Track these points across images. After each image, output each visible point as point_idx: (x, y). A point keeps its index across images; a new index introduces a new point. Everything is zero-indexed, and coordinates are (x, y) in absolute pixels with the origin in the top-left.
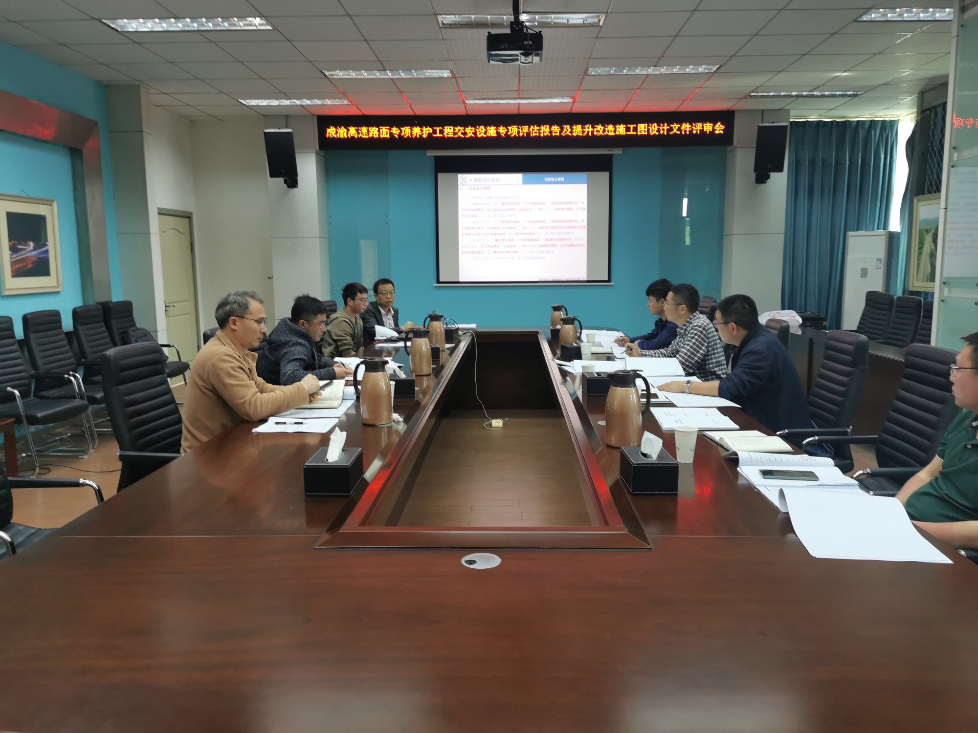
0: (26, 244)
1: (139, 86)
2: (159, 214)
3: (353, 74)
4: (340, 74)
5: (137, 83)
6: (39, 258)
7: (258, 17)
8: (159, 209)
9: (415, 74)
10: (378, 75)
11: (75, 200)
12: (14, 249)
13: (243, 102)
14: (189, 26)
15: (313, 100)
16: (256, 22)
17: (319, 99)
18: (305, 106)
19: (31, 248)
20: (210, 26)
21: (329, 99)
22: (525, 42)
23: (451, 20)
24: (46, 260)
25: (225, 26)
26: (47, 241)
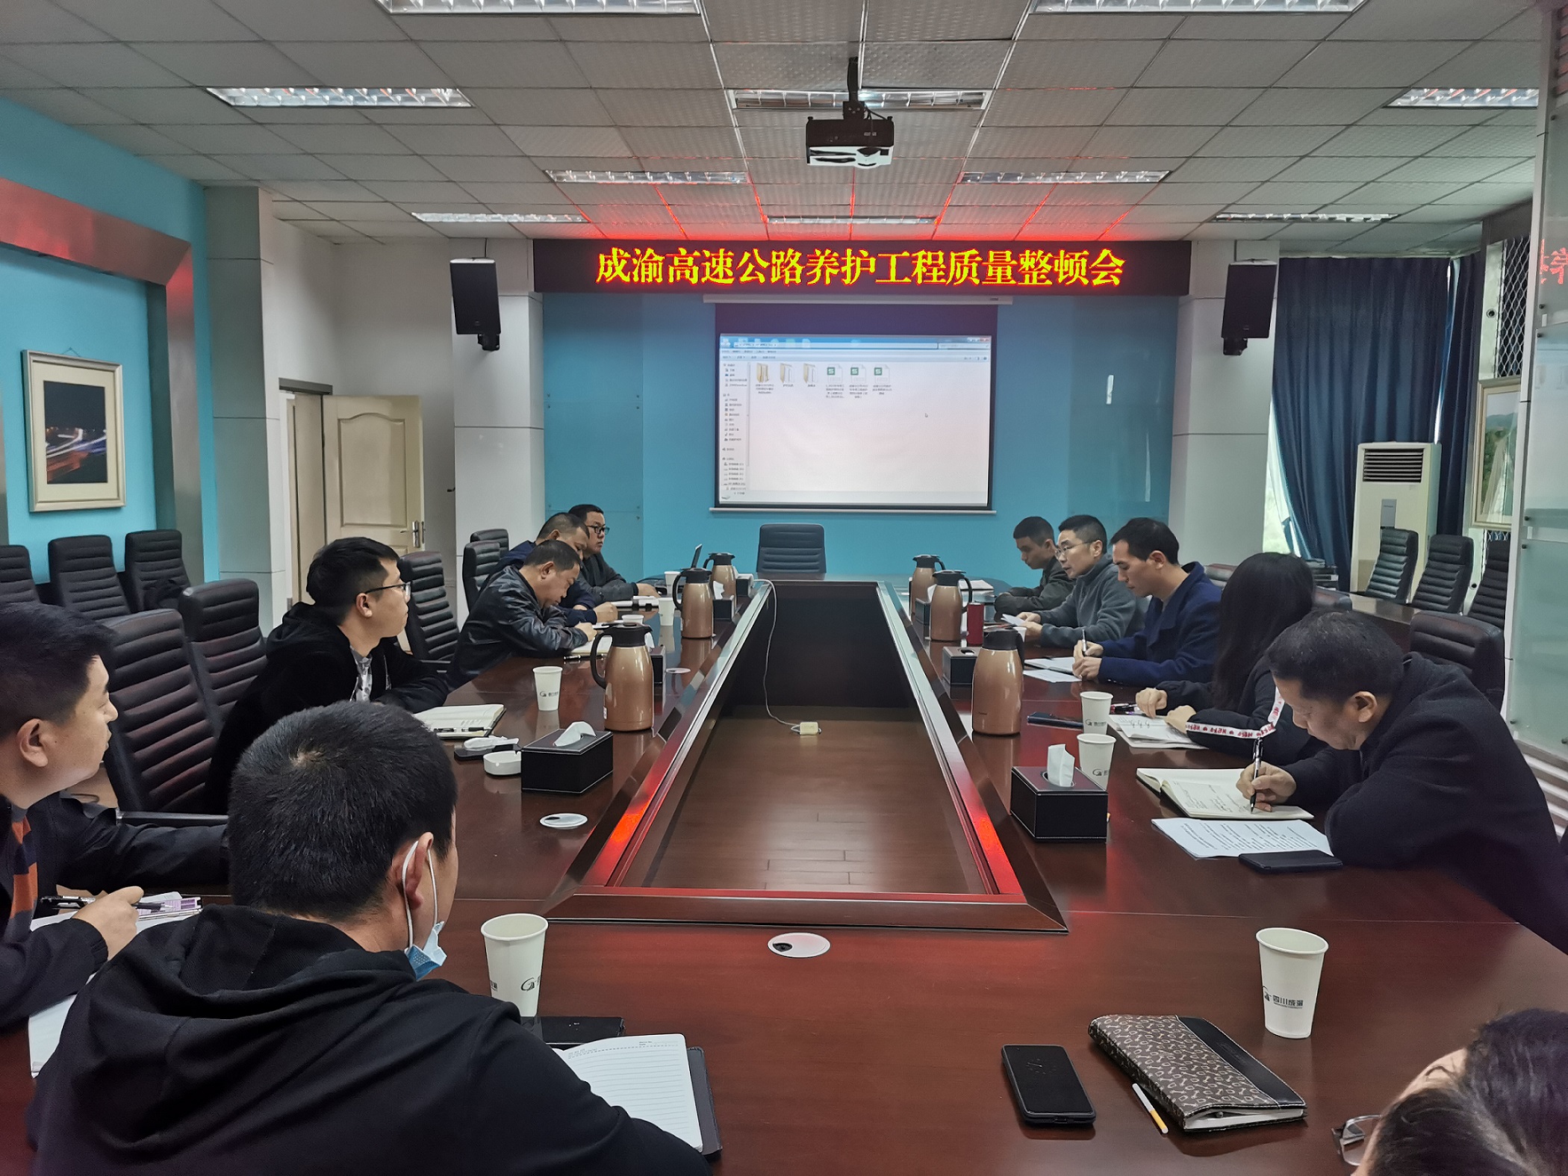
0: (71, 432)
1: (257, 188)
2: (281, 388)
3: (593, 178)
4: (572, 176)
6: (90, 454)
7: (448, 90)
8: (281, 380)
9: (690, 178)
10: (632, 179)
11: (151, 364)
12: (52, 440)
13: (419, 217)
14: (341, 100)
15: (528, 216)
16: (446, 96)
17: (537, 214)
18: (514, 225)
19: (80, 438)
20: (374, 100)
21: (554, 215)
22: (866, 134)
23: (750, 94)
24: (103, 457)
25: (398, 100)
26: (104, 428)
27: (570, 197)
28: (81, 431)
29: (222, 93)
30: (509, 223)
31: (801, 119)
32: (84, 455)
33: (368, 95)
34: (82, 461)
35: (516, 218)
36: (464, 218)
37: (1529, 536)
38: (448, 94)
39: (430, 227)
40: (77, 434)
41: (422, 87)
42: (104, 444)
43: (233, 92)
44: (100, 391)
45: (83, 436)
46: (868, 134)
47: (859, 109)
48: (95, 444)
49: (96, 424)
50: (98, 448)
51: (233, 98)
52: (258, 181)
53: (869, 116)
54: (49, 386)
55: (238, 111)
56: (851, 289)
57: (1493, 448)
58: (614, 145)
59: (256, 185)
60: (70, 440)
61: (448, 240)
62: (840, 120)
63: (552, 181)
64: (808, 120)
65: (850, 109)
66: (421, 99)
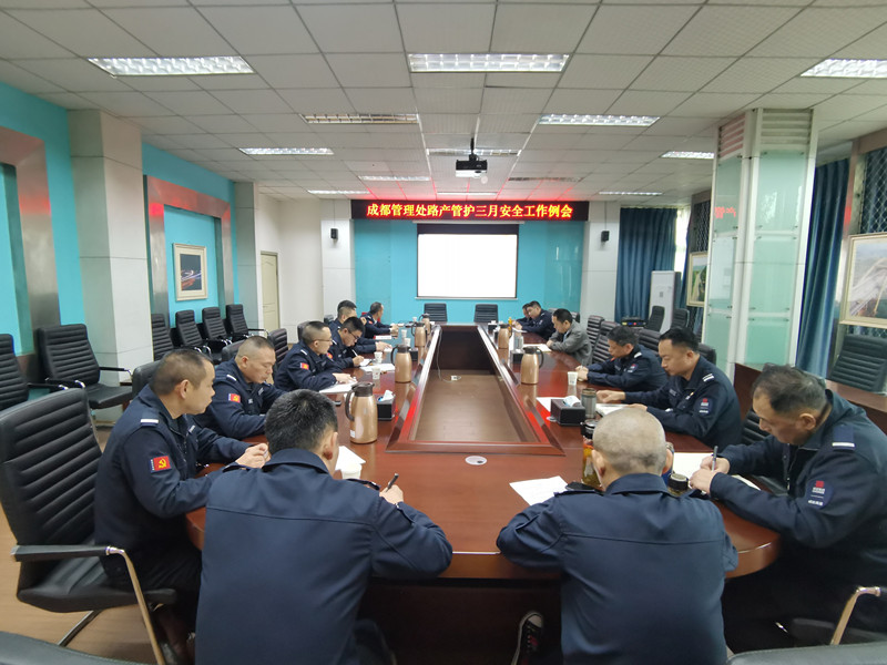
3: (375, 178)
4: (368, 178)
7: (326, 149)
8: (261, 252)
10: (389, 179)
11: (216, 247)
12: (183, 275)
13: (310, 192)
14: (287, 152)
15: (350, 192)
16: (324, 151)
17: (353, 191)
18: (344, 194)
20: (298, 152)
21: (358, 191)
23: (433, 150)
24: (200, 281)
25: (307, 152)
26: (201, 270)
27: (366, 185)
28: (193, 271)
29: (244, 150)
30: (342, 194)
31: (454, 160)
32: (194, 280)
33: (296, 150)
34: (193, 282)
35: (346, 192)
36: (327, 192)
37: (711, 311)
39: (314, 195)
40: (191, 272)
41: (316, 148)
42: (200, 276)
43: (248, 150)
44: (199, 257)
45: (193, 273)
46: (478, 166)
47: (474, 157)
48: (197, 276)
49: (197, 269)
51: (248, 152)
52: (254, 180)
53: (478, 159)
54: (182, 256)
55: (249, 156)
56: (468, 218)
58: (384, 167)
60: (189, 275)
61: (320, 200)
62: (468, 161)
63: (360, 180)
64: (456, 160)
65: (471, 157)
66: (316, 152)
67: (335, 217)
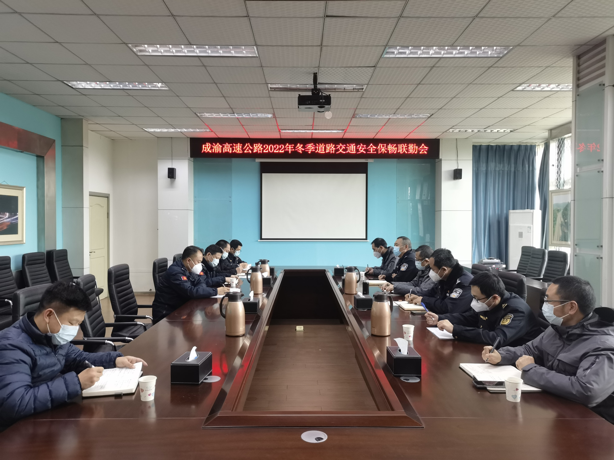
0: (4, 214)
1: (82, 119)
2: (90, 195)
3: (214, 115)
4: (207, 115)
5: (82, 117)
6: (11, 223)
7: (160, 83)
8: (90, 192)
9: (251, 115)
10: (229, 116)
11: (38, 187)
13: (146, 130)
14: (118, 86)
15: (188, 129)
17: (192, 129)
18: (183, 132)
19: (7, 217)
20: (131, 87)
21: (198, 129)
22: (320, 101)
23: (275, 86)
24: (17, 224)
25: (140, 87)
26: (17, 212)
27: (205, 123)
28: (7, 214)
29: (70, 83)
30: (181, 132)
31: (296, 94)
32: (9, 223)
33: (128, 85)
34: (8, 226)
35: (185, 130)
37: (578, 251)
38: (160, 85)
39: (150, 133)
40: (6, 215)
41: (150, 82)
42: (17, 219)
43: (74, 83)
44: (16, 198)
45: (8, 216)
46: (322, 101)
47: (318, 91)
48: (13, 219)
49: (14, 211)
50: (15, 220)
51: (74, 85)
52: (83, 116)
53: (322, 94)
55: (76, 90)
57: (557, 216)
58: (223, 103)
59: (82, 118)
60: (3, 217)
61: (157, 138)
62: (310, 96)
63: (198, 116)
64: (298, 96)
65: (314, 91)
66: (150, 87)
67: (172, 157)
